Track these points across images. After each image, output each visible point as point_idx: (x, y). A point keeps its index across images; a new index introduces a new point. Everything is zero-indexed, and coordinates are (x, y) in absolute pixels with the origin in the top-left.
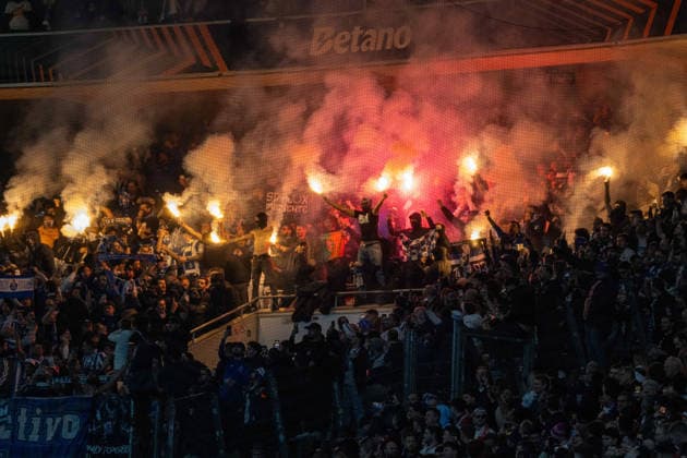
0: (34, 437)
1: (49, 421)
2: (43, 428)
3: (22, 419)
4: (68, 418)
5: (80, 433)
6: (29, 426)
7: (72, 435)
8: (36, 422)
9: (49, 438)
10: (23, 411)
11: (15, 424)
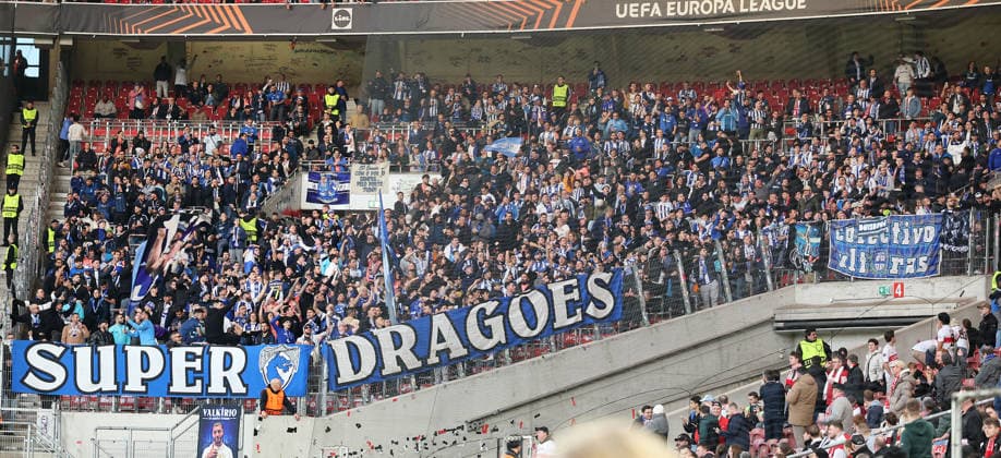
0: (906, 242)
1: (915, 230)
2: (911, 234)
3: (896, 230)
4: (927, 228)
5: (935, 239)
6: (902, 233)
7: (930, 240)
8: (906, 231)
9: (916, 242)
10: (896, 225)
11: (891, 233)
